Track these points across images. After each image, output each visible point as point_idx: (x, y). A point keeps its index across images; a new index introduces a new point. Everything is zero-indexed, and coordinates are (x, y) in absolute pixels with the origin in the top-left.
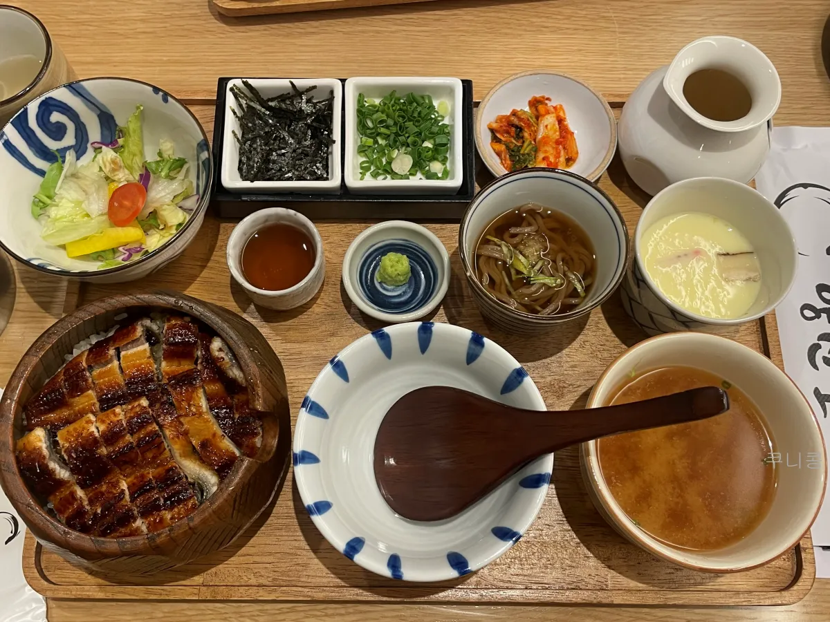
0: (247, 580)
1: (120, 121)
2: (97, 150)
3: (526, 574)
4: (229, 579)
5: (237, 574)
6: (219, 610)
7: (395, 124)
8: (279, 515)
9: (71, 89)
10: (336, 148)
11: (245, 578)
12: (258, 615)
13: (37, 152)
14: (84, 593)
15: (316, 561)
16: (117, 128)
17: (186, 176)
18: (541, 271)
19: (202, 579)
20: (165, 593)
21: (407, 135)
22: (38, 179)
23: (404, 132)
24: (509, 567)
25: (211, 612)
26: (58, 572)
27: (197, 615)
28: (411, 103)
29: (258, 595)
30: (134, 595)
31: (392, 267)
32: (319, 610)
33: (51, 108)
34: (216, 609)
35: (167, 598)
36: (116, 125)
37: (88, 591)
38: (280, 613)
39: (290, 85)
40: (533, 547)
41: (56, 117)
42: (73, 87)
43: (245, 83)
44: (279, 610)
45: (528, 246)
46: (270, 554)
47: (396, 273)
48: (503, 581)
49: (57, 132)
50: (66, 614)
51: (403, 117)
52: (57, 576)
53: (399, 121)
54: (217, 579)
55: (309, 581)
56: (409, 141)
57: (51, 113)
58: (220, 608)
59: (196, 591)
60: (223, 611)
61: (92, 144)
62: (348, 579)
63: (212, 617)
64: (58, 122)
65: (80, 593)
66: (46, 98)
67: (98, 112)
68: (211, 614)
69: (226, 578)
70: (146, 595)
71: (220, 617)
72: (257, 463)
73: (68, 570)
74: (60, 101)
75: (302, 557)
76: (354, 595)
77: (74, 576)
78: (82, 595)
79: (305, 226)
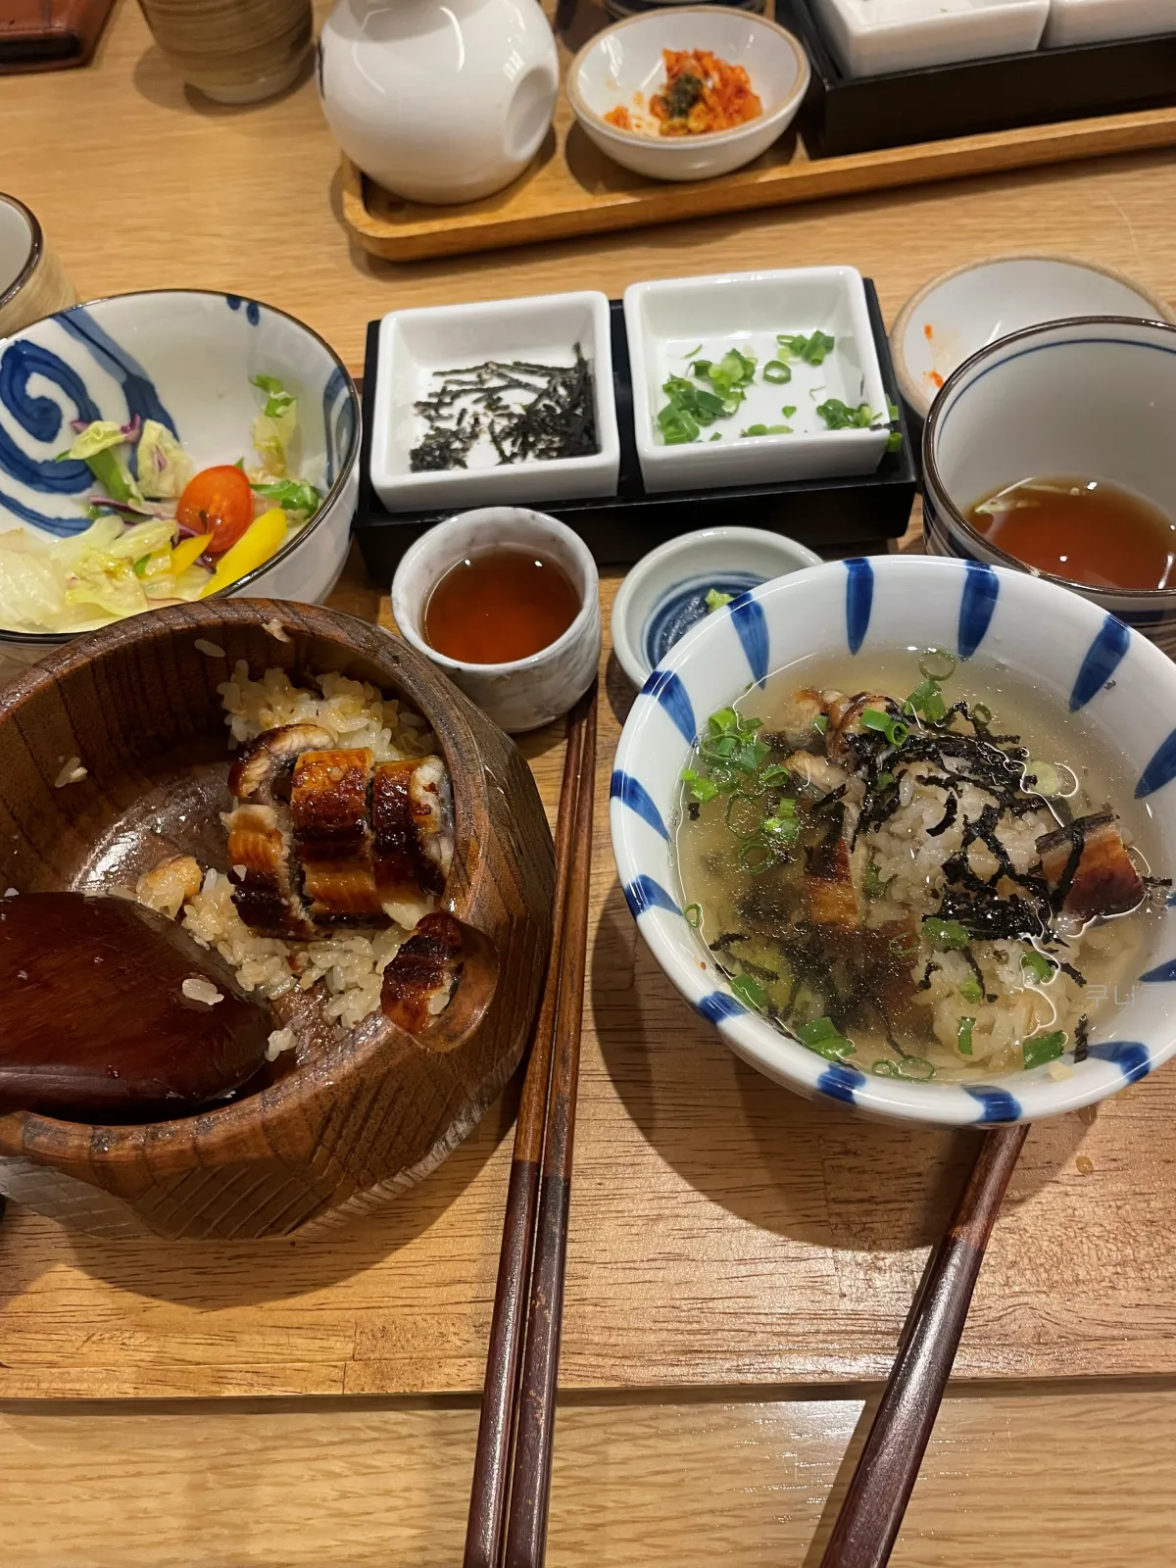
0: (459, 1343)
3: (1160, 1302)
4: (415, 1343)
5: (434, 1330)
6: (394, 1428)
9: (66, 322)
11: (452, 1338)
14: (69, 1386)
19: (351, 1346)
20: (261, 1380)
24: (1113, 1288)
25: (375, 1435)
26: (14, 1338)
27: (343, 1442)
30: (186, 1388)
32: (638, 1422)
33: (28, 364)
34: (389, 1427)
35: (265, 1393)
36: (160, 408)
37: (79, 1380)
40: (1164, 1233)
41: (38, 386)
42: (74, 323)
48: (1103, 1323)
49: (42, 419)
50: (32, 1446)
52: (10, 1349)
54: (388, 1345)
55: (612, 1340)
57: (27, 376)
58: (396, 1423)
59: (336, 1373)
60: (404, 1431)
63: (379, 1446)
64: (42, 399)
65: (60, 1386)
66: (16, 342)
67: (124, 378)
68: (374, 1439)
69: (408, 1340)
70: (215, 1388)
71: (396, 1446)
72: (410, 1042)
73: (36, 1333)
74: (45, 351)
75: (589, 1282)
76: (729, 1370)
77: (50, 1347)
78: (63, 1391)
79: (555, 541)
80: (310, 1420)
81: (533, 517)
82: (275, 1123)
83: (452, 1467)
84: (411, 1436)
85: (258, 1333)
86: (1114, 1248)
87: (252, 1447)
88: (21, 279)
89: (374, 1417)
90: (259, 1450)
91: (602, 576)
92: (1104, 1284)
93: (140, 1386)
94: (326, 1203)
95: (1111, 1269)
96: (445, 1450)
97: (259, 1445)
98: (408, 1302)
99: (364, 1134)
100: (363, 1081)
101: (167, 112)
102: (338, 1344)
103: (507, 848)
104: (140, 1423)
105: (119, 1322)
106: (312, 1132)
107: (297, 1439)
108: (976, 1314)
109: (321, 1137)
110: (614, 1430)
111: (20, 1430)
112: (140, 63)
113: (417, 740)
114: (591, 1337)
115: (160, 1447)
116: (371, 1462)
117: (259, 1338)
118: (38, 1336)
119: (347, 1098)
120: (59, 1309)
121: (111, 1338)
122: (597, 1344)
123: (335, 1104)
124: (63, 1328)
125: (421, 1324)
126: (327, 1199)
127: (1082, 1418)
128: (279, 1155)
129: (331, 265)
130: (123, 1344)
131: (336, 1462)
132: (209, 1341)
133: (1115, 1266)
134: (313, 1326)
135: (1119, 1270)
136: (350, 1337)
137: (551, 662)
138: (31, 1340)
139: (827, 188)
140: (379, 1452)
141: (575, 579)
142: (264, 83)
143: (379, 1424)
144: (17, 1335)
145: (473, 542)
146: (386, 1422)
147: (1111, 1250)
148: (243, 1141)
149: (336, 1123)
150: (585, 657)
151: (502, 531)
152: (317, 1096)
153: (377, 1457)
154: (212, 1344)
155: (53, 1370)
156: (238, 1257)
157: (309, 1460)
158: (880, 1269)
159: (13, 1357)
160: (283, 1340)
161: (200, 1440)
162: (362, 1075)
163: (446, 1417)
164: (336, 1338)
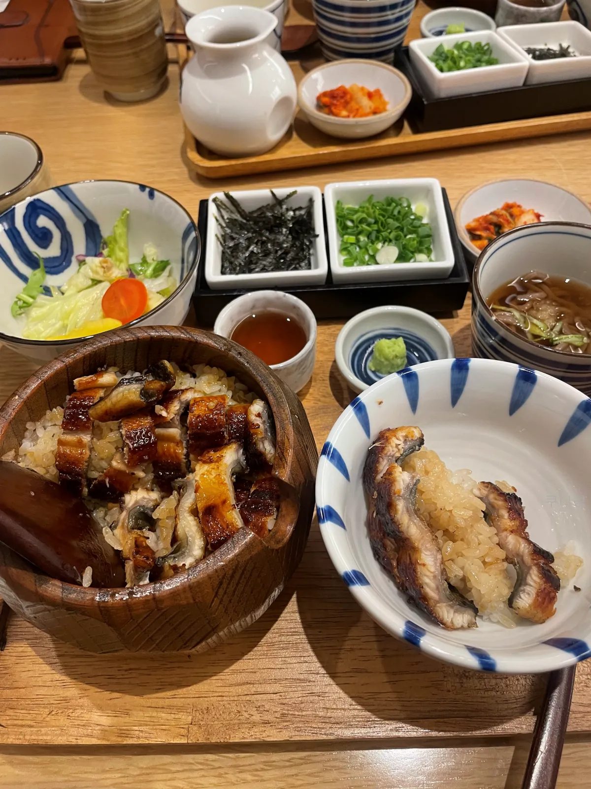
0: (248, 717)
1: (105, 232)
2: (81, 263)
4: (225, 716)
5: (235, 709)
7: (376, 222)
8: (283, 631)
9: (59, 192)
10: (320, 242)
11: (246, 715)
12: (263, 770)
13: (22, 256)
14: (41, 738)
15: (336, 688)
16: (102, 241)
17: (170, 275)
18: (561, 333)
19: (190, 717)
20: (144, 735)
21: (389, 231)
22: (21, 284)
23: (386, 228)
25: (200, 767)
26: (10, 712)
27: (183, 771)
28: (389, 205)
29: (264, 735)
31: (389, 348)
33: (39, 211)
34: (209, 762)
36: (101, 237)
37: (46, 734)
38: (291, 766)
39: (270, 194)
41: (43, 221)
42: (63, 191)
43: (228, 196)
44: (288, 761)
45: (542, 310)
46: (276, 681)
47: (394, 353)
49: (43, 237)
50: (17, 772)
51: (384, 216)
52: (8, 718)
53: (379, 219)
54: (210, 717)
55: (329, 715)
56: (392, 236)
57: (37, 216)
58: (213, 761)
59: (183, 732)
60: (216, 765)
61: (77, 257)
62: (379, 711)
63: (203, 773)
64: (44, 228)
65: (36, 738)
66: (34, 200)
67: (85, 220)
68: (201, 769)
69: (220, 715)
70: (119, 739)
71: (213, 772)
72: (262, 543)
73: (22, 709)
74: (48, 205)
75: (316, 684)
76: (391, 730)
77: (29, 717)
78: (38, 740)
79: (295, 307)
80: (167, 759)
81: (285, 296)
82: (195, 584)
83: (242, 785)
84: (220, 767)
85: (141, 710)
86: (586, 666)
87: (135, 773)
88: (32, 176)
89: (200, 757)
90: (138, 775)
91: (318, 325)
92: (582, 684)
93: (79, 738)
94: (214, 630)
95: (585, 677)
96: (238, 775)
97: (138, 772)
98: (220, 694)
99: (236, 592)
100: (239, 562)
101: (96, 105)
102: (183, 717)
103: (302, 445)
104: (75, 760)
105: (66, 704)
106: (213, 590)
107: (160, 769)
108: (518, 700)
109: (217, 593)
110: (328, 764)
111: (11, 763)
112: (82, 82)
113: (244, 397)
114: (317, 713)
115: (86, 773)
116: (199, 781)
117: (141, 713)
118: (22, 711)
119: (231, 572)
120: (35, 697)
121: (62, 713)
122: (320, 717)
123: (225, 574)
124: (36, 707)
125: (228, 706)
126: (216, 628)
127: (572, 756)
128: (196, 602)
129: (176, 177)
130: (69, 716)
131: (180, 781)
132: (114, 715)
133: (587, 675)
134: (170, 707)
135: (589, 677)
136: (189, 713)
137: (293, 366)
138: (21, 713)
139: (421, 148)
140: (203, 776)
141: (304, 327)
142: (143, 93)
143: (202, 761)
144: (12, 711)
145: (253, 307)
146: (207, 760)
147: (584, 667)
148: (178, 594)
149: (225, 585)
150: (308, 365)
151: (269, 302)
152: (216, 571)
153: (202, 779)
154: (116, 716)
155: (32, 729)
156: (130, 669)
157: (165, 780)
158: (467, 677)
159: (9, 722)
160: (154, 714)
161: (107, 769)
162: (238, 559)
163: (238, 757)
164: (182, 713)
